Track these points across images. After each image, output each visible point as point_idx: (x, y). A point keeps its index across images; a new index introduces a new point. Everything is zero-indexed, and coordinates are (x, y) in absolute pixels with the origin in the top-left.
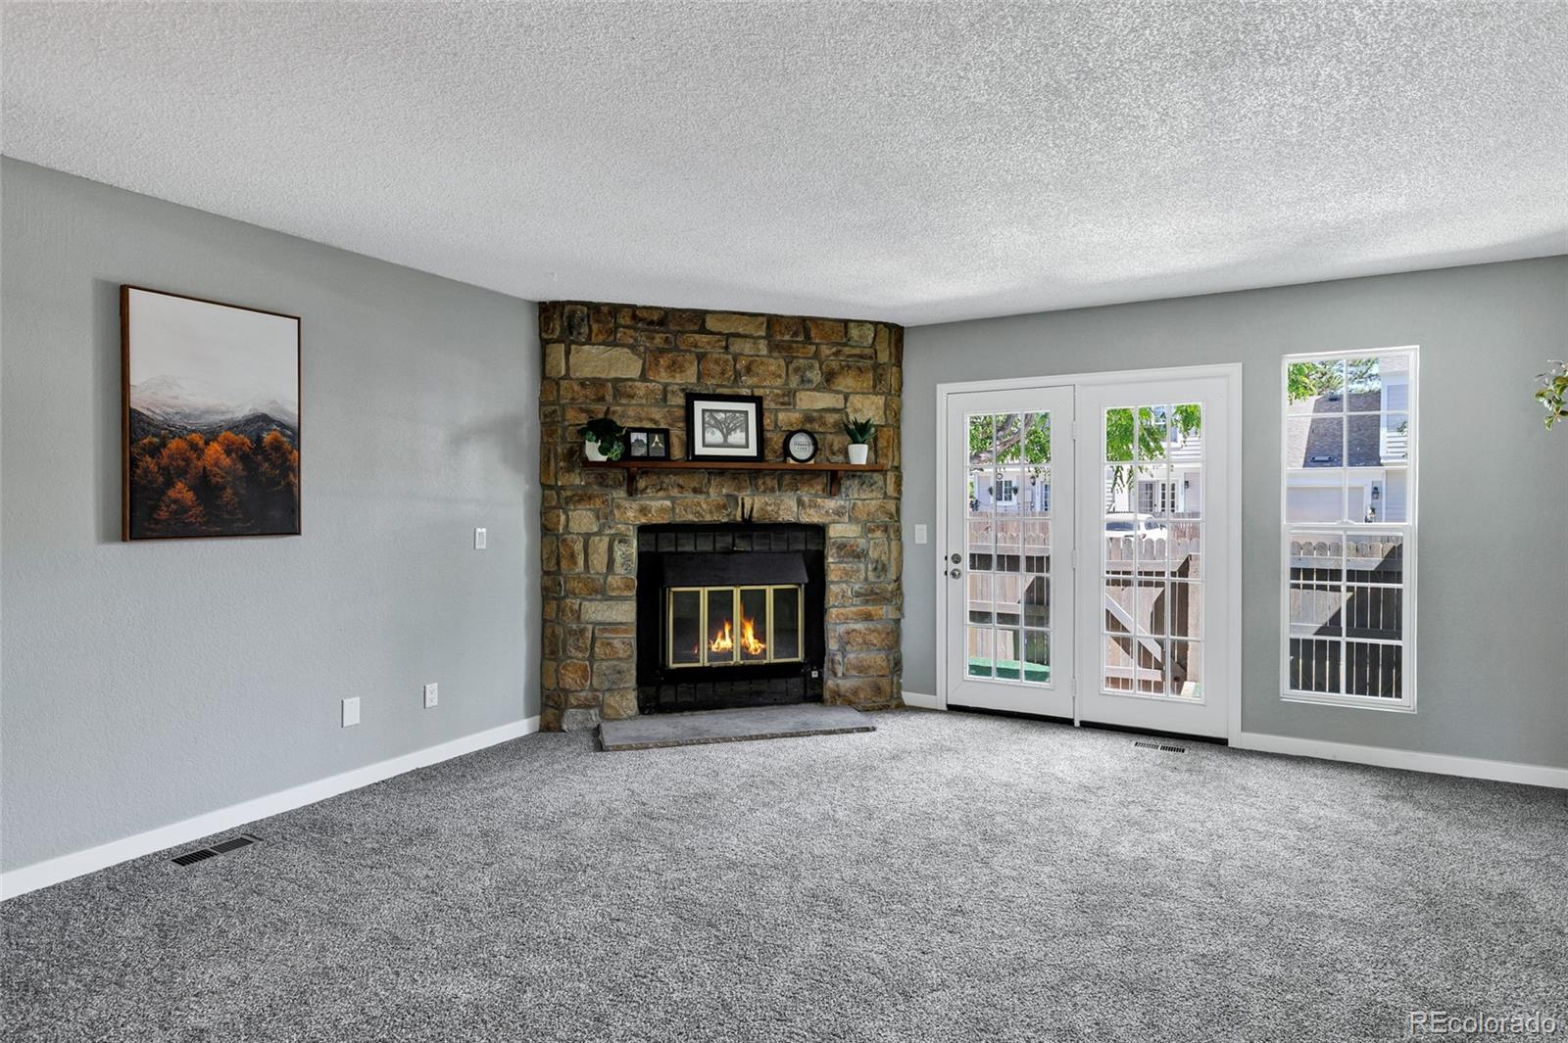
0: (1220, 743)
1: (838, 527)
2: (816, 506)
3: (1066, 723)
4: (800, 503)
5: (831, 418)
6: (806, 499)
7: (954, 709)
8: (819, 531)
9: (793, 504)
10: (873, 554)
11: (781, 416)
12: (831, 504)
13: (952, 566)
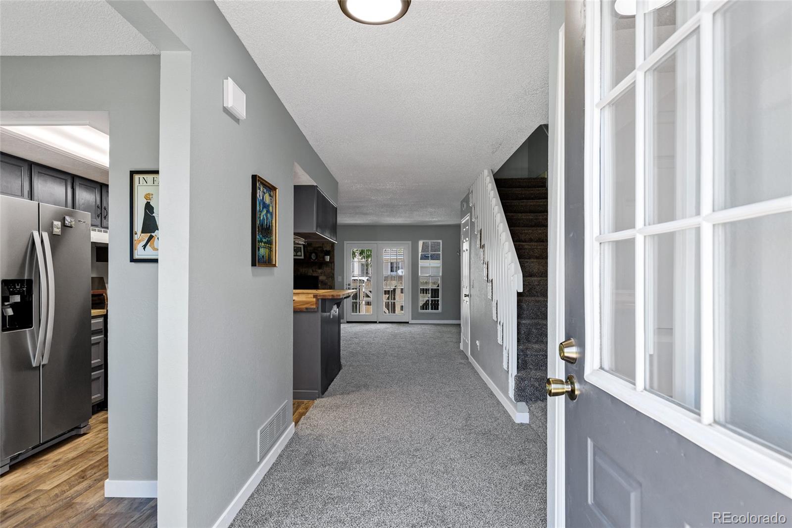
0: (408, 323)
1: (321, 277)
2: (316, 271)
3: (376, 322)
4: (313, 271)
5: (320, 249)
6: (314, 270)
7: (348, 322)
8: (317, 278)
9: (311, 271)
10: (329, 284)
11: (309, 248)
12: (320, 271)
13: (348, 287)
